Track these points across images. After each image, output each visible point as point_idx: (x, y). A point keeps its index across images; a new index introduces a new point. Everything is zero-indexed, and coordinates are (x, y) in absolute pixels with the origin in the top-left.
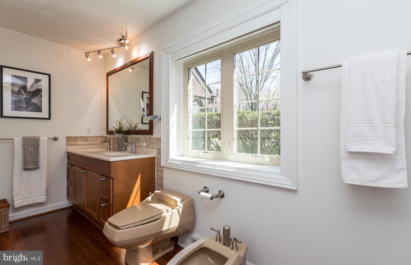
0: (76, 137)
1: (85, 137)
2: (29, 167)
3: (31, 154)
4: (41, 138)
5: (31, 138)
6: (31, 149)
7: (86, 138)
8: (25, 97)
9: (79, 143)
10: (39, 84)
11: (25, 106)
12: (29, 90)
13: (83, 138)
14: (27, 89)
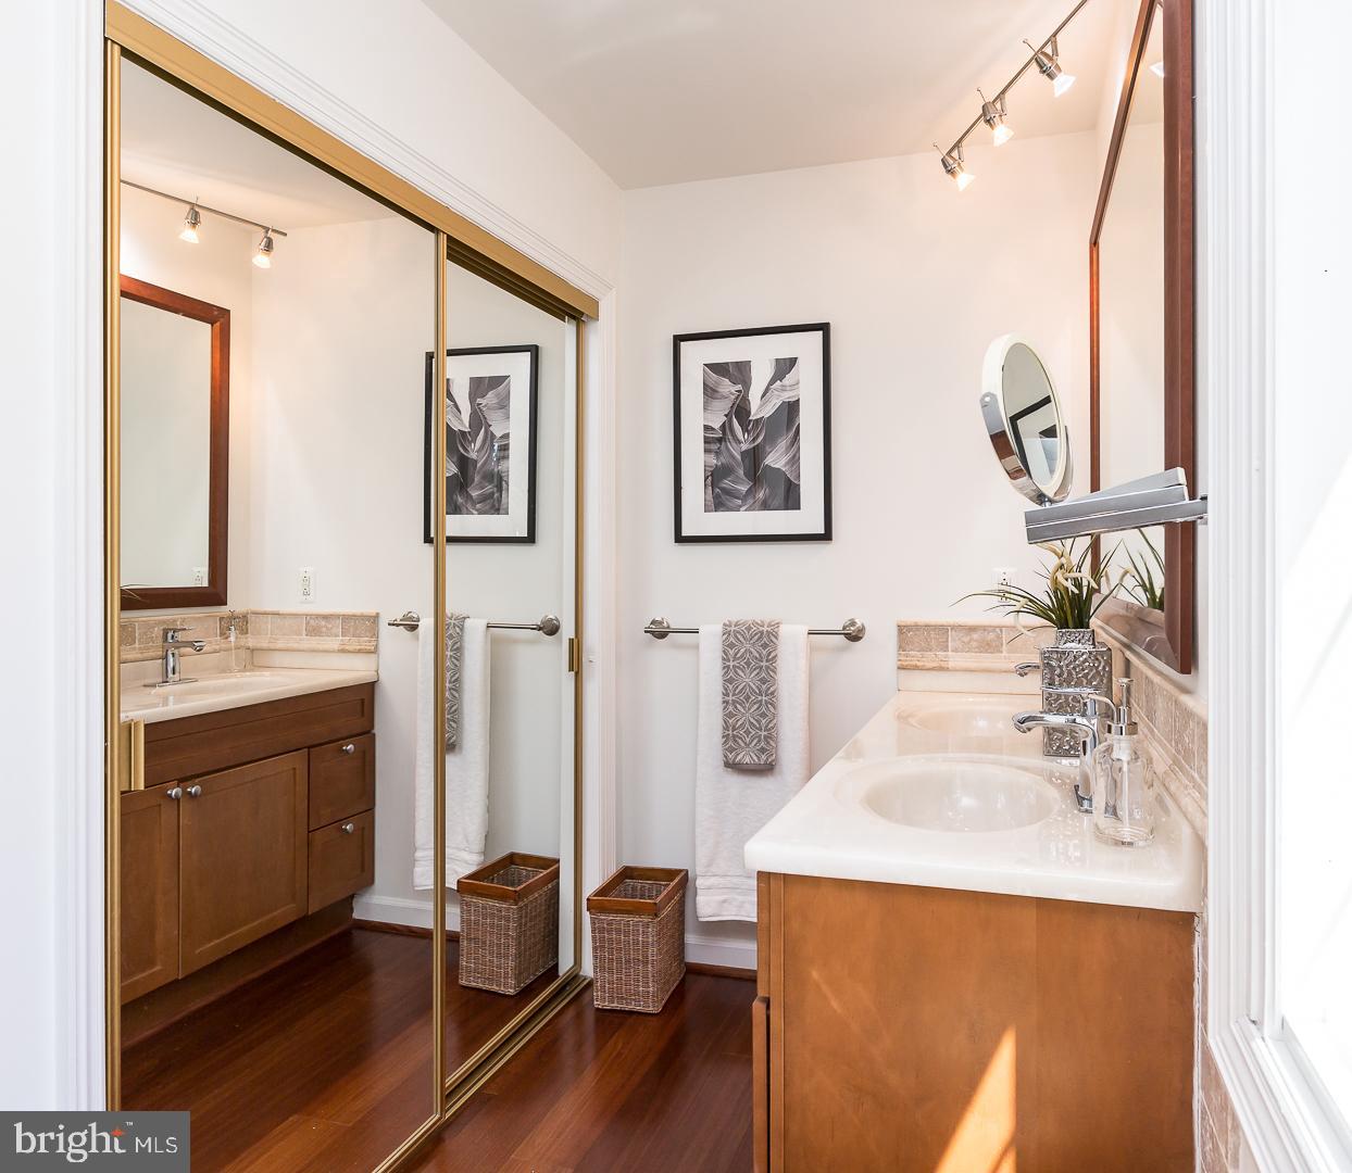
0: (943, 629)
1: (984, 628)
2: (739, 758)
3: (747, 698)
4: (784, 630)
5: (749, 629)
6: (748, 679)
7: (992, 636)
8: (744, 447)
9: (956, 660)
10: (789, 379)
11: (744, 488)
12: (755, 414)
13: (975, 636)
14: (748, 413)
